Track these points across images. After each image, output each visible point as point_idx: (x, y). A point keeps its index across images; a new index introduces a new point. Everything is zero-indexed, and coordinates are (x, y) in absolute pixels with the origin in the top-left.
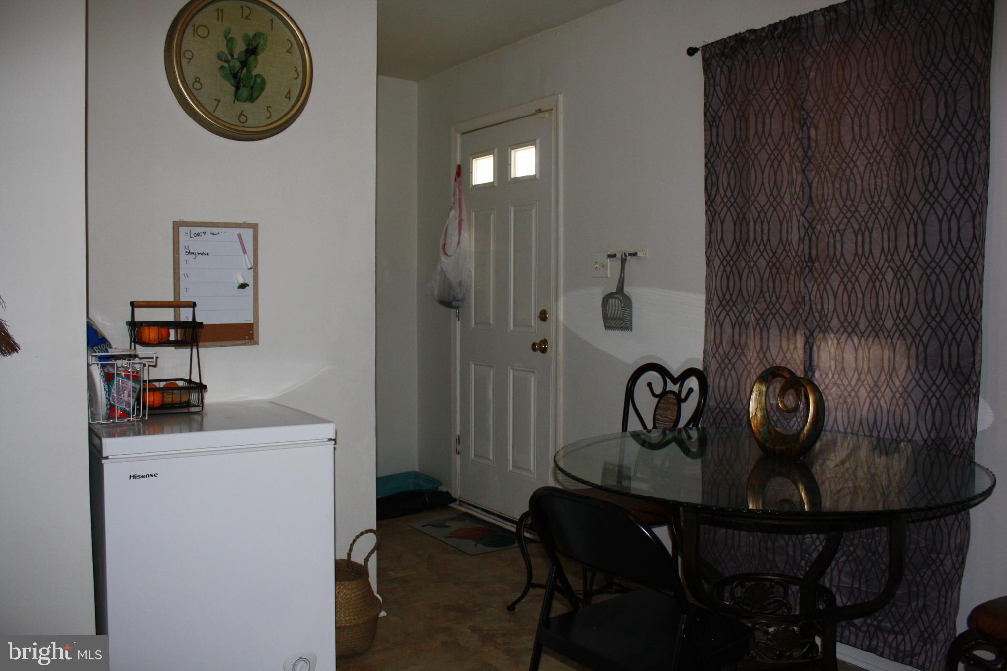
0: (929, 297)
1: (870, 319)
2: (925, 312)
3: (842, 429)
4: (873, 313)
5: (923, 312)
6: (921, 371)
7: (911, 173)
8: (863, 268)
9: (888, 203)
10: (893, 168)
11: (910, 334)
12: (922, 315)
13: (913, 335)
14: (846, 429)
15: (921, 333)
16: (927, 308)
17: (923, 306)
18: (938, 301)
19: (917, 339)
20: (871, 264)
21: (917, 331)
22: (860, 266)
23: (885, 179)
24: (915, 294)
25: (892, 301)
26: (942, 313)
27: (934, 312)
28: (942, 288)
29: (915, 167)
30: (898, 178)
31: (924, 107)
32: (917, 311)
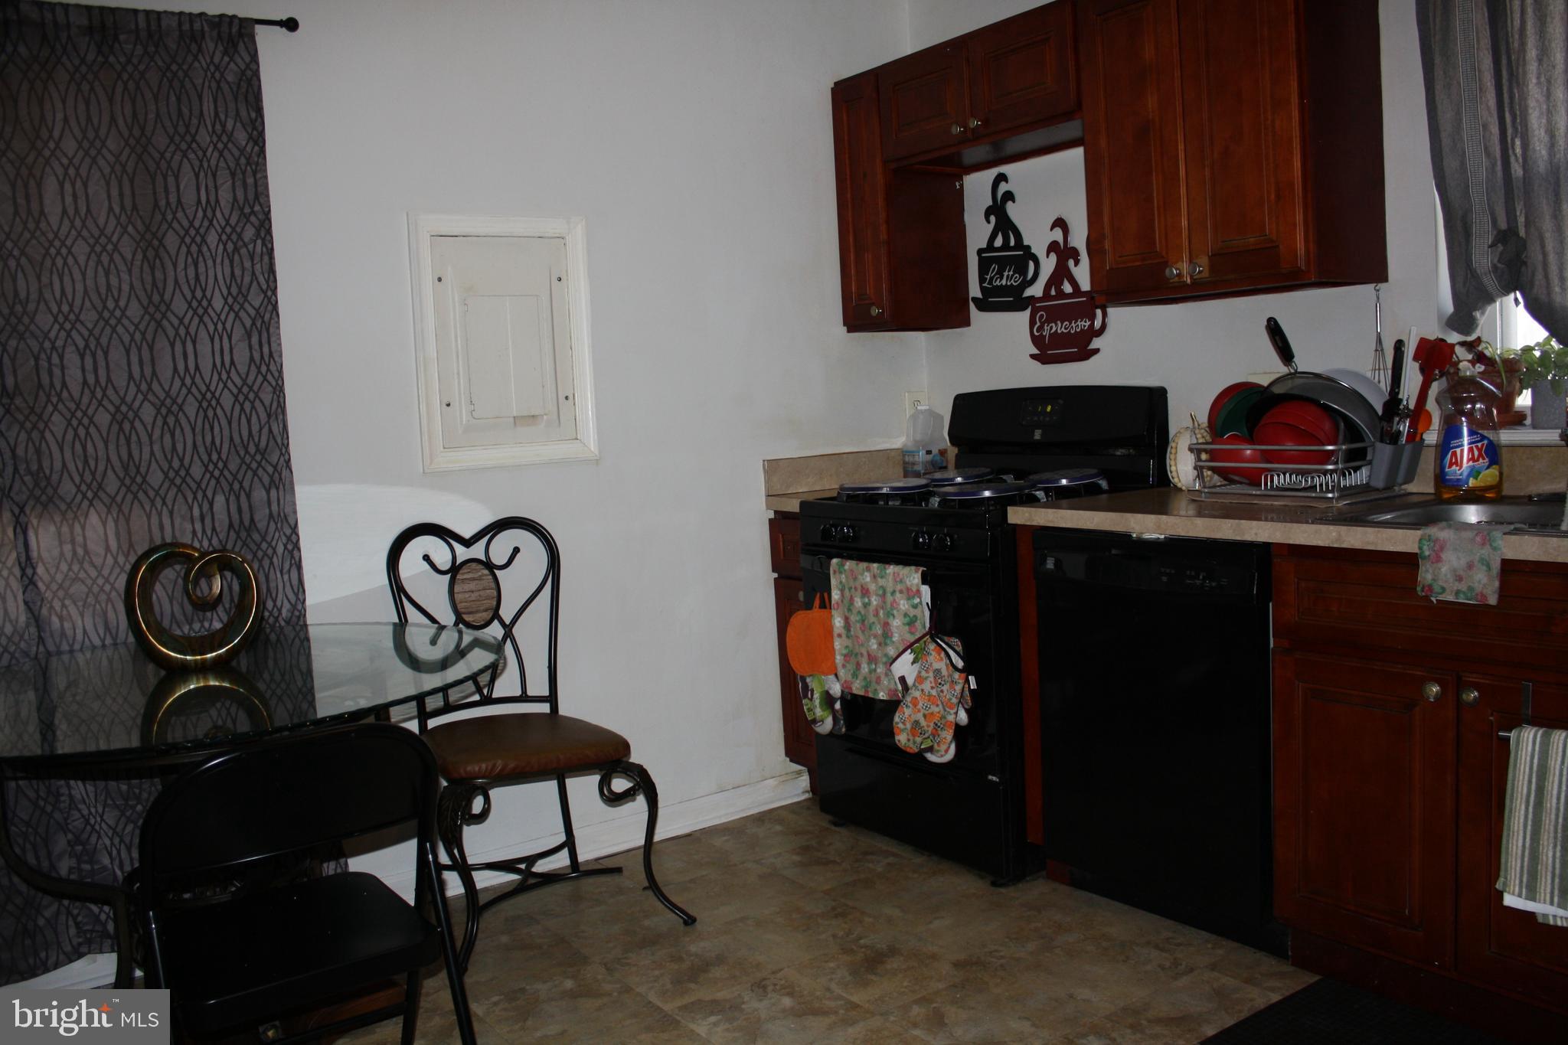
0: (208, 439)
1: (122, 475)
2: (205, 458)
3: (97, 642)
4: (126, 469)
5: (203, 457)
6: (209, 535)
7: (171, 273)
8: (100, 404)
9: (134, 310)
10: (138, 263)
11: (190, 488)
12: (202, 462)
13: (194, 490)
14: (103, 641)
15: (203, 487)
16: (207, 452)
17: (202, 450)
18: (218, 442)
19: (200, 495)
20: (111, 397)
21: (199, 485)
22: (94, 401)
23: (125, 277)
24: (192, 436)
25: (157, 448)
26: (224, 457)
27: (215, 457)
28: (220, 426)
29: (175, 265)
30: (148, 279)
31: (182, 187)
32: (196, 457)
